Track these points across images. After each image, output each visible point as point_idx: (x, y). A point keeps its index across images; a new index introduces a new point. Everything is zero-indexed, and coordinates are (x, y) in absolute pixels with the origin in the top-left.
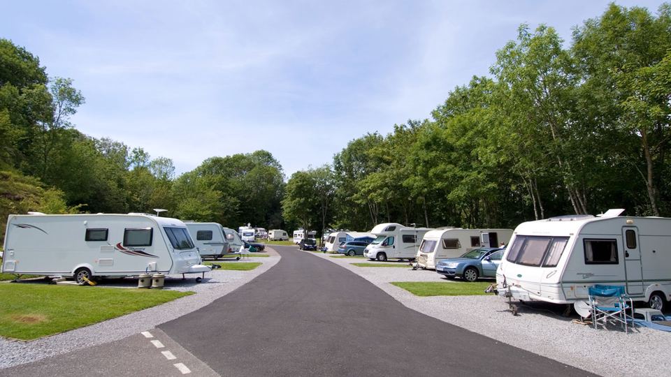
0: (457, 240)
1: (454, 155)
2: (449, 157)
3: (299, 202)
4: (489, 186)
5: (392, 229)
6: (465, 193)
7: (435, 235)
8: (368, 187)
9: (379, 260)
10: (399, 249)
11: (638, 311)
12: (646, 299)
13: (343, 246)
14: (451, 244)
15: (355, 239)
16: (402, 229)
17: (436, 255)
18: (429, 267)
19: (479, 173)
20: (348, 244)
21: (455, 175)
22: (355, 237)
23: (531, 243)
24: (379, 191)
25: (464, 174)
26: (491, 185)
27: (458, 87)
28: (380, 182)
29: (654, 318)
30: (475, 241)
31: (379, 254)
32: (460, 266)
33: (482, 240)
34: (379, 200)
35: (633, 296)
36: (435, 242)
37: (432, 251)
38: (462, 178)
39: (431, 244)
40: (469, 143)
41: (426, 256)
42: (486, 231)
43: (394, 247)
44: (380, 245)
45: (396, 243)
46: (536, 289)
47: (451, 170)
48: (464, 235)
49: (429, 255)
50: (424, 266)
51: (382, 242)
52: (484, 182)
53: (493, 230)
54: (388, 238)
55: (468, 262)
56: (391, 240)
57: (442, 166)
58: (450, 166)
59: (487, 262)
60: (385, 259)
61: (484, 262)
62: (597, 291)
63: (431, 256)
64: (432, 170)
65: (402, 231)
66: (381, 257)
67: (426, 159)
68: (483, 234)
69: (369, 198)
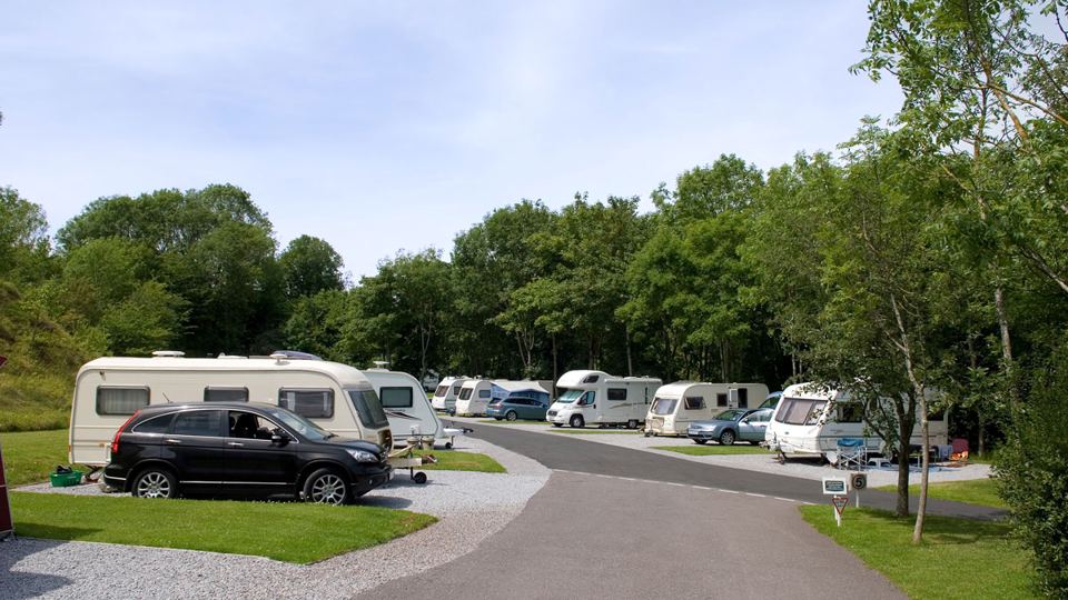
0: (702, 398)
1: (698, 281)
2: (691, 282)
3: (384, 320)
4: (740, 327)
5: (593, 379)
6: (710, 335)
7: (675, 391)
8: (531, 302)
9: (573, 427)
10: (603, 410)
11: (872, 460)
12: (880, 452)
13: (498, 405)
14: (694, 403)
15: (512, 394)
16: (608, 380)
17: (676, 417)
18: (666, 432)
19: (729, 308)
20: (507, 401)
21: (699, 310)
22: (511, 390)
23: (797, 405)
24: (556, 314)
25: (710, 308)
26: (745, 327)
27: (698, 168)
28: (556, 300)
29: (883, 464)
30: (722, 400)
31: (574, 416)
32: (717, 429)
33: (730, 398)
34: (556, 329)
35: (869, 448)
36: (675, 401)
37: (671, 411)
38: (707, 314)
39: (669, 404)
40: (717, 264)
41: (663, 419)
42: (736, 386)
43: (595, 406)
44: (575, 403)
45: (598, 401)
46: (799, 443)
47: (693, 303)
48: (708, 391)
49: (666, 417)
50: (658, 431)
51: (578, 399)
52: (734, 323)
53: (743, 386)
54: (587, 393)
55: (725, 425)
56: (591, 395)
57: (681, 296)
58: (692, 297)
59: (744, 424)
60: (582, 425)
61: (741, 424)
62: (844, 442)
63: (670, 419)
64: (668, 301)
65: (608, 382)
66: (577, 422)
67: (660, 284)
68: (731, 390)
69: (537, 323)
